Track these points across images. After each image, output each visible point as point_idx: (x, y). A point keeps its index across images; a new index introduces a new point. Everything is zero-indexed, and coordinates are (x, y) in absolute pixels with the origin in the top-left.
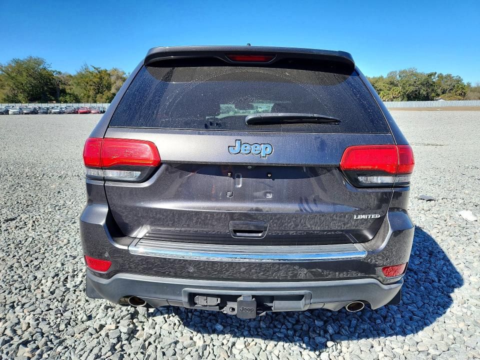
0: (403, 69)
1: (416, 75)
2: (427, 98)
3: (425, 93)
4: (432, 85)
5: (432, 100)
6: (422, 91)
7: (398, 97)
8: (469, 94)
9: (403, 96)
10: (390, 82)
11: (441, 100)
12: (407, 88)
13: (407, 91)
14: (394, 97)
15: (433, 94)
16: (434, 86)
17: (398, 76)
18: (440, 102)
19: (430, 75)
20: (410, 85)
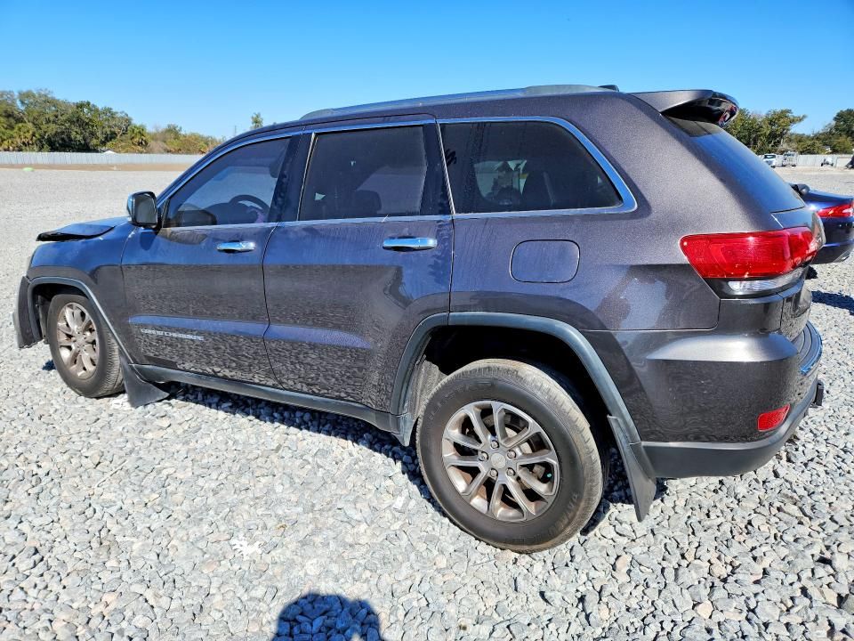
0: (24, 90)
1: (54, 102)
2: (85, 148)
3: (79, 138)
4: (87, 124)
5: (96, 151)
6: (73, 135)
7: (33, 144)
8: (152, 143)
9: (41, 142)
10: (6, 112)
11: (109, 152)
12: (44, 127)
13: (45, 132)
14: (24, 143)
15: (94, 141)
16: (93, 126)
17: (18, 103)
18: (108, 156)
19: (81, 106)
20: (48, 121)
